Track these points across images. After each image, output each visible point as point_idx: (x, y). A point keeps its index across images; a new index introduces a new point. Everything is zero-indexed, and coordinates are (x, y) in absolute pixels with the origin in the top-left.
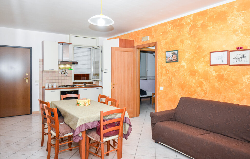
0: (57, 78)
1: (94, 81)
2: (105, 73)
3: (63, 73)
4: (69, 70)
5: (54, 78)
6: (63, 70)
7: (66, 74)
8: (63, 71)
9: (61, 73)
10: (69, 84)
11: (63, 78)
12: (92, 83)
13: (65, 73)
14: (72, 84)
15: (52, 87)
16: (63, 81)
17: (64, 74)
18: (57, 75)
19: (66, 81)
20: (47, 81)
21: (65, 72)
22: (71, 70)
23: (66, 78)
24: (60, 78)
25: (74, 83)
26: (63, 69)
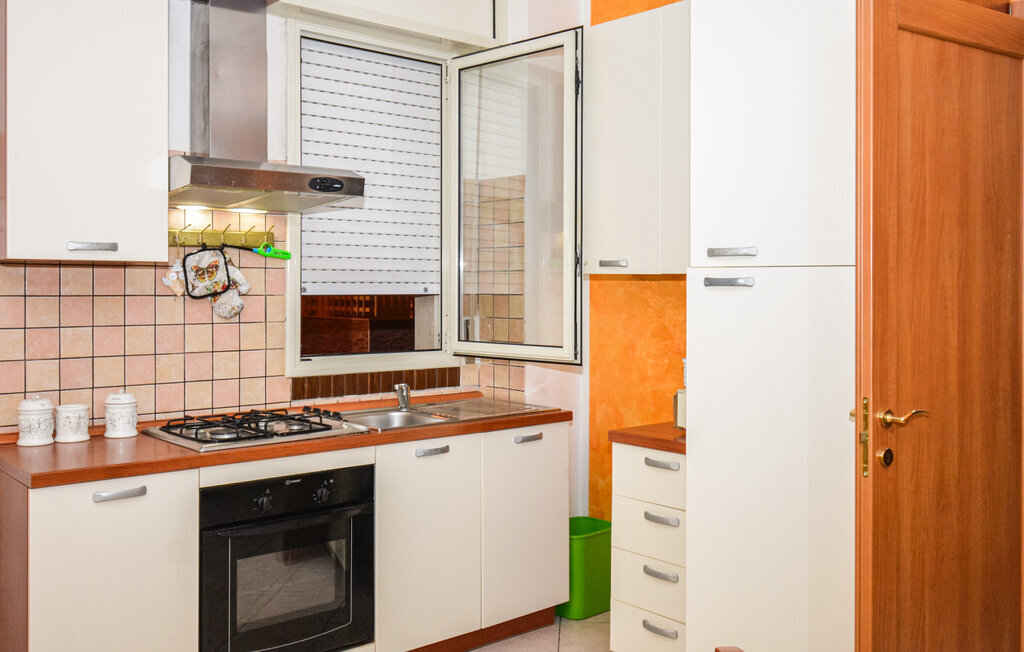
0: (140, 341)
1: (470, 358)
2: (710, 282)
3: (201, 287)
4: (260, 262)
5: (109, 341)
6: (207, 259)
7: (231, 300)
8: (200, 272)
9: (179, 290)
10: (254, 398)
11: (198, 338)
12: (450, 376)
13: (226, 289)
14: (280, 397)
15: (97, 434)
16: (198, 367)
17: (215, 295)
18: (137, 312)
19: (226, 365)
20: (43, 374)
21: (221, 276)
22: (277, 263)
23: (226, 336)
24: (168, 339)
25: (302, 387)
26: (204, 248)
